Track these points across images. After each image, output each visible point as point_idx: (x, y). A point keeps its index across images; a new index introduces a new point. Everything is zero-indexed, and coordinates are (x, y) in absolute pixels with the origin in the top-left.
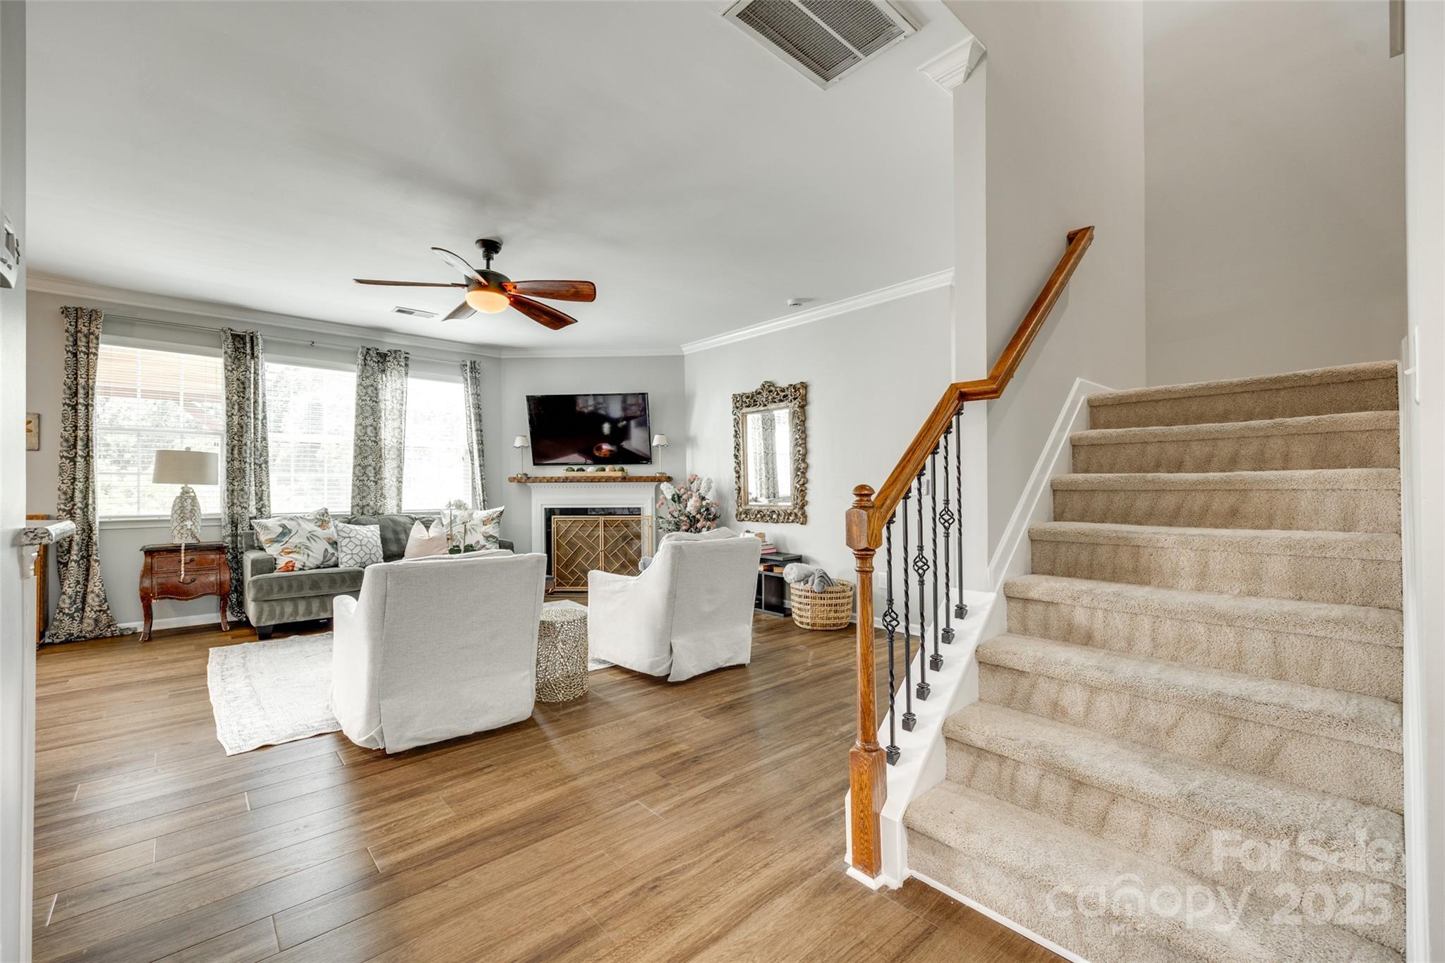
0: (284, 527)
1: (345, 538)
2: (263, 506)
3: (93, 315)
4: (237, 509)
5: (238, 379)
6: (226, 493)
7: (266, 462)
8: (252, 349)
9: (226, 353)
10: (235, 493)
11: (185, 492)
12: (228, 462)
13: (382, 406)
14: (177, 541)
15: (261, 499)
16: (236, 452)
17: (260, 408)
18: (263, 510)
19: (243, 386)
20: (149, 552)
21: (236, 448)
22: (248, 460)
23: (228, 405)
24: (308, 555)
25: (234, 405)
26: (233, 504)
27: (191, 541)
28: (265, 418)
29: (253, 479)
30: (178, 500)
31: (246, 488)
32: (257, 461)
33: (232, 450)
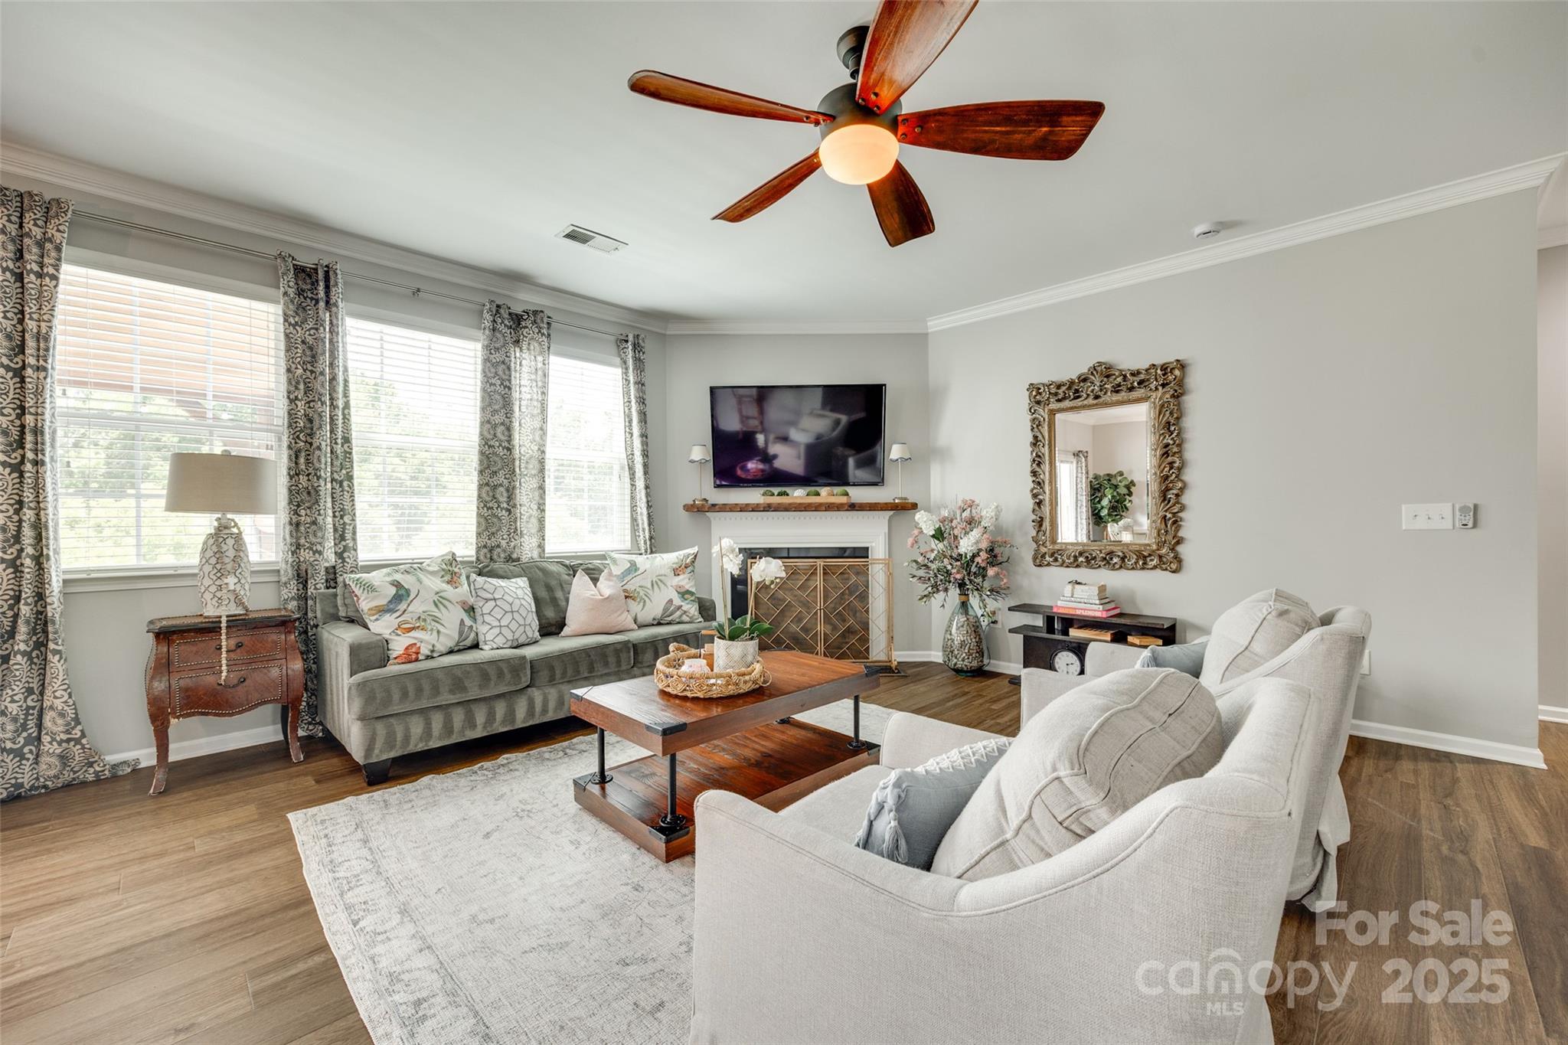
0: (397, 585)
1: (487, 600)
2: (346, 549)
3: (50, 208)
4: (306, 555)
5: (303, 342)
6: (288, 528)
7: (350, 478)
8: (327, 287)
9: (285, 294)
10: (302, 528)
11: (222, 528)
12: (291, 477)
13: (515, 395)
14: (210, 611)
15: (342, 538)
16: (302, 460)
17: (340, 389)
18: (345, 555)
19: (313, 352)
20: (165, 635)
21: (303, 454)
22: (323, 474)
23: (289, 382)
24: (438, 632)
25: (298, 383)
26: (298, 546)
27: (235, 610)
28: (347, 406)
29: (329, 505)
30: (211, 541)
32: (336, 476)
33: (297, 457)
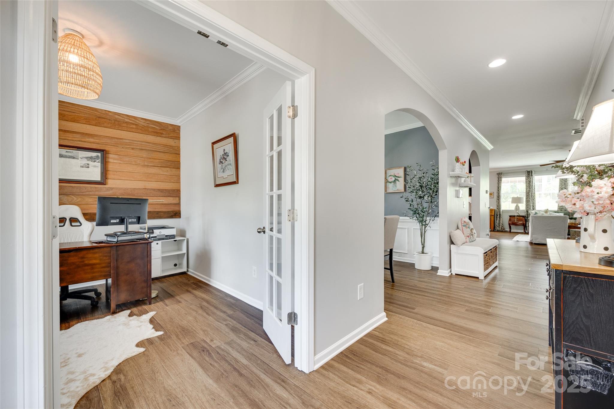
0: (536, 212)
3: (501, 173)
5: (528, 181)
6: (526, 205)
7: (535, 198)
8: (532, 174)
9: (526, 176)
10: (528, 205)
11: (517, 205)
12: (526, 199)
14: (515, 215)
15: (534, 207)
17: (533, 186)
19: (530, 182)
20: (510, 216)
22: (531, 198)
23: (526, 187)
26: (527, 208)
27: (518, 215)
28: (534, 189)
29: (532, 202)
30: (516, 207)
31: (530, 204)
32: (533, 198)
33: (527, 196)
